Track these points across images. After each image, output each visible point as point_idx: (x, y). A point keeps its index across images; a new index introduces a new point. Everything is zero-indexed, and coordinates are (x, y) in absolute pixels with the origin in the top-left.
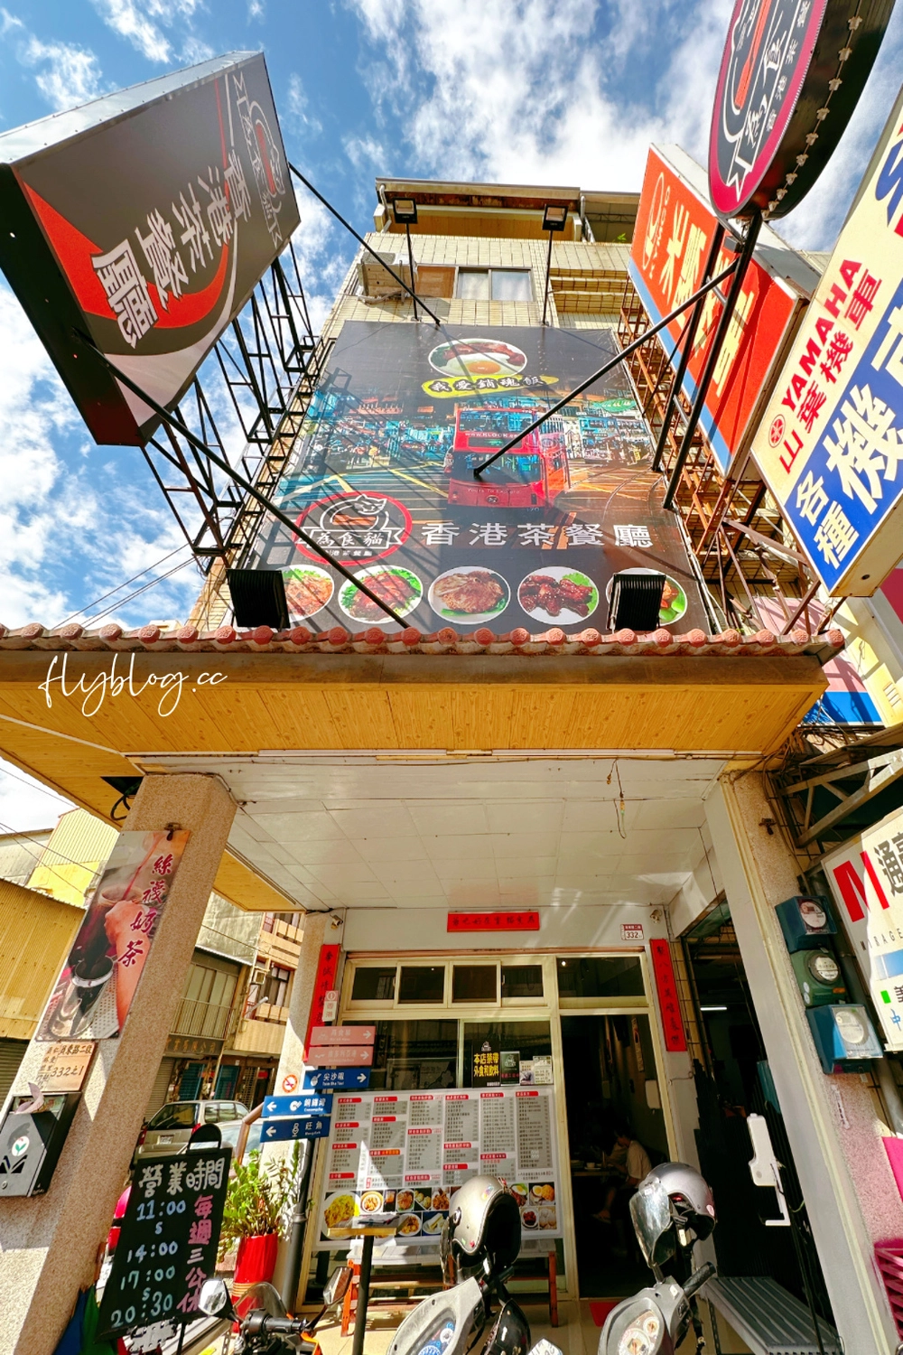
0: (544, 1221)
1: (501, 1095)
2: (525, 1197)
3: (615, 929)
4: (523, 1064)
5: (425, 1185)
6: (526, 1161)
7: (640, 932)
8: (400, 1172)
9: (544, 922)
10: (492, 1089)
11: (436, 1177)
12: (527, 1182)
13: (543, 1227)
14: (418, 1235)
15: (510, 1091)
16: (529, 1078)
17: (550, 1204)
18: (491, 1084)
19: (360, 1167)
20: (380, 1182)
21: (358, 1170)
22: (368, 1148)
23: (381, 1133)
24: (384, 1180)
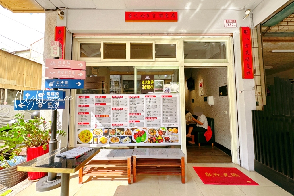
0: (173, 140)
1: (155, 96)
2: (165, 132)
3: (221, 22)
4: (165, 85)
5: (121, 127)
6: (165, 120)
7: (235, 24)
8: (110, 123)
9: (180, 17)
10: (150, 94)
11: (126, 124)
12: (166, 127)
13: (172, 142)
14: (119, 143)
15: (159, 95)
16: (168, 90)
17: (176, 134)
18: (150, 92)
19: (91, 120)
20: (101, 126)
21: (90, 122)
22: (94, 114)
23: (100, 109)
24: (103, 125)
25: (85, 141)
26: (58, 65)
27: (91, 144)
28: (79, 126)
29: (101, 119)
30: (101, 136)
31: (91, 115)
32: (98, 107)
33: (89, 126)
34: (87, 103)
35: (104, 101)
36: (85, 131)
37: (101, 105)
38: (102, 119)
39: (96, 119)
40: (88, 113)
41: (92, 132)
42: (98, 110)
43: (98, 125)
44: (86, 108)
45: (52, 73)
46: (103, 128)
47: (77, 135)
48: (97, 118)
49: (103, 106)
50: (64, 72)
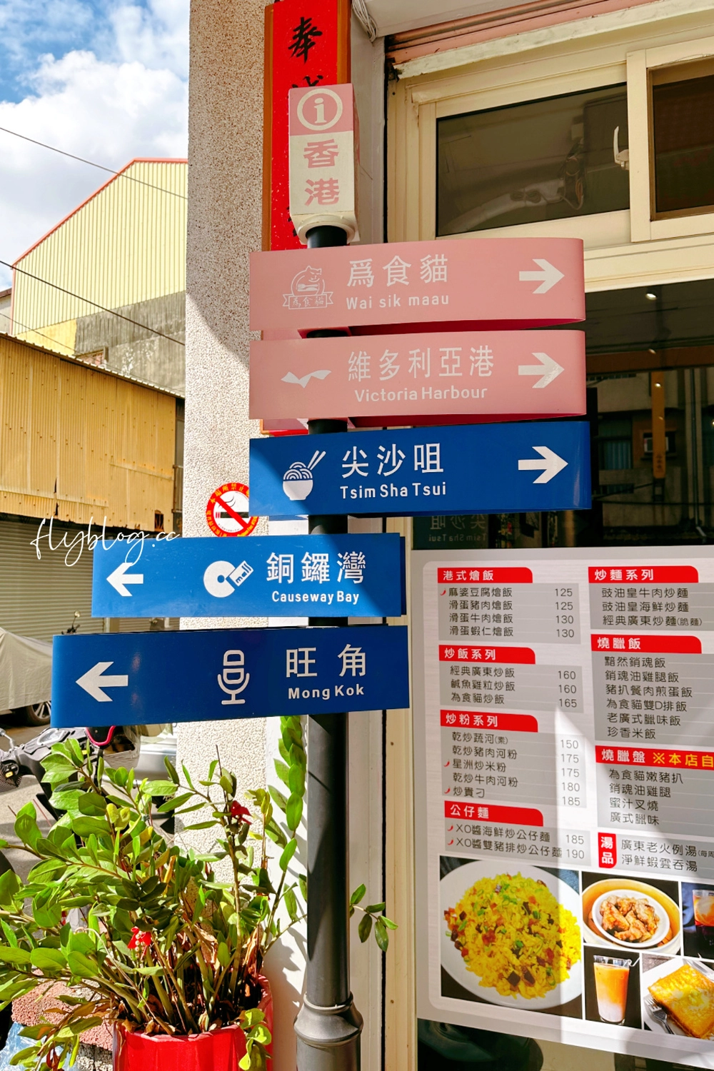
19: (562, 793)
20: (659, 855)
21: (554, 803)
22: (585, 735)
23: (635, 690)
24: (677, 848)
25: (514, 980)
26: (351, 303)
27: (567, 1023)
28: (456, 835)
29: (658, 784)
30: (662, 960)
31: (552, 738)
32: (617, 669)
33: (539, 844)
34: (508, 632)
35: (679, 615)
36: (505, 887)
37: (654, 656)
38: (666, 793)
39: (607, 782)
40: (527, 724)
41: (570, 900)
42: (617, 698)
43: (627, 845)
44: (509, 673)
45: (304, 381)
46: (681, 877)
47: (441, 915)
48: (613, 774)
49: (673, 661)
50: (403, 361)
